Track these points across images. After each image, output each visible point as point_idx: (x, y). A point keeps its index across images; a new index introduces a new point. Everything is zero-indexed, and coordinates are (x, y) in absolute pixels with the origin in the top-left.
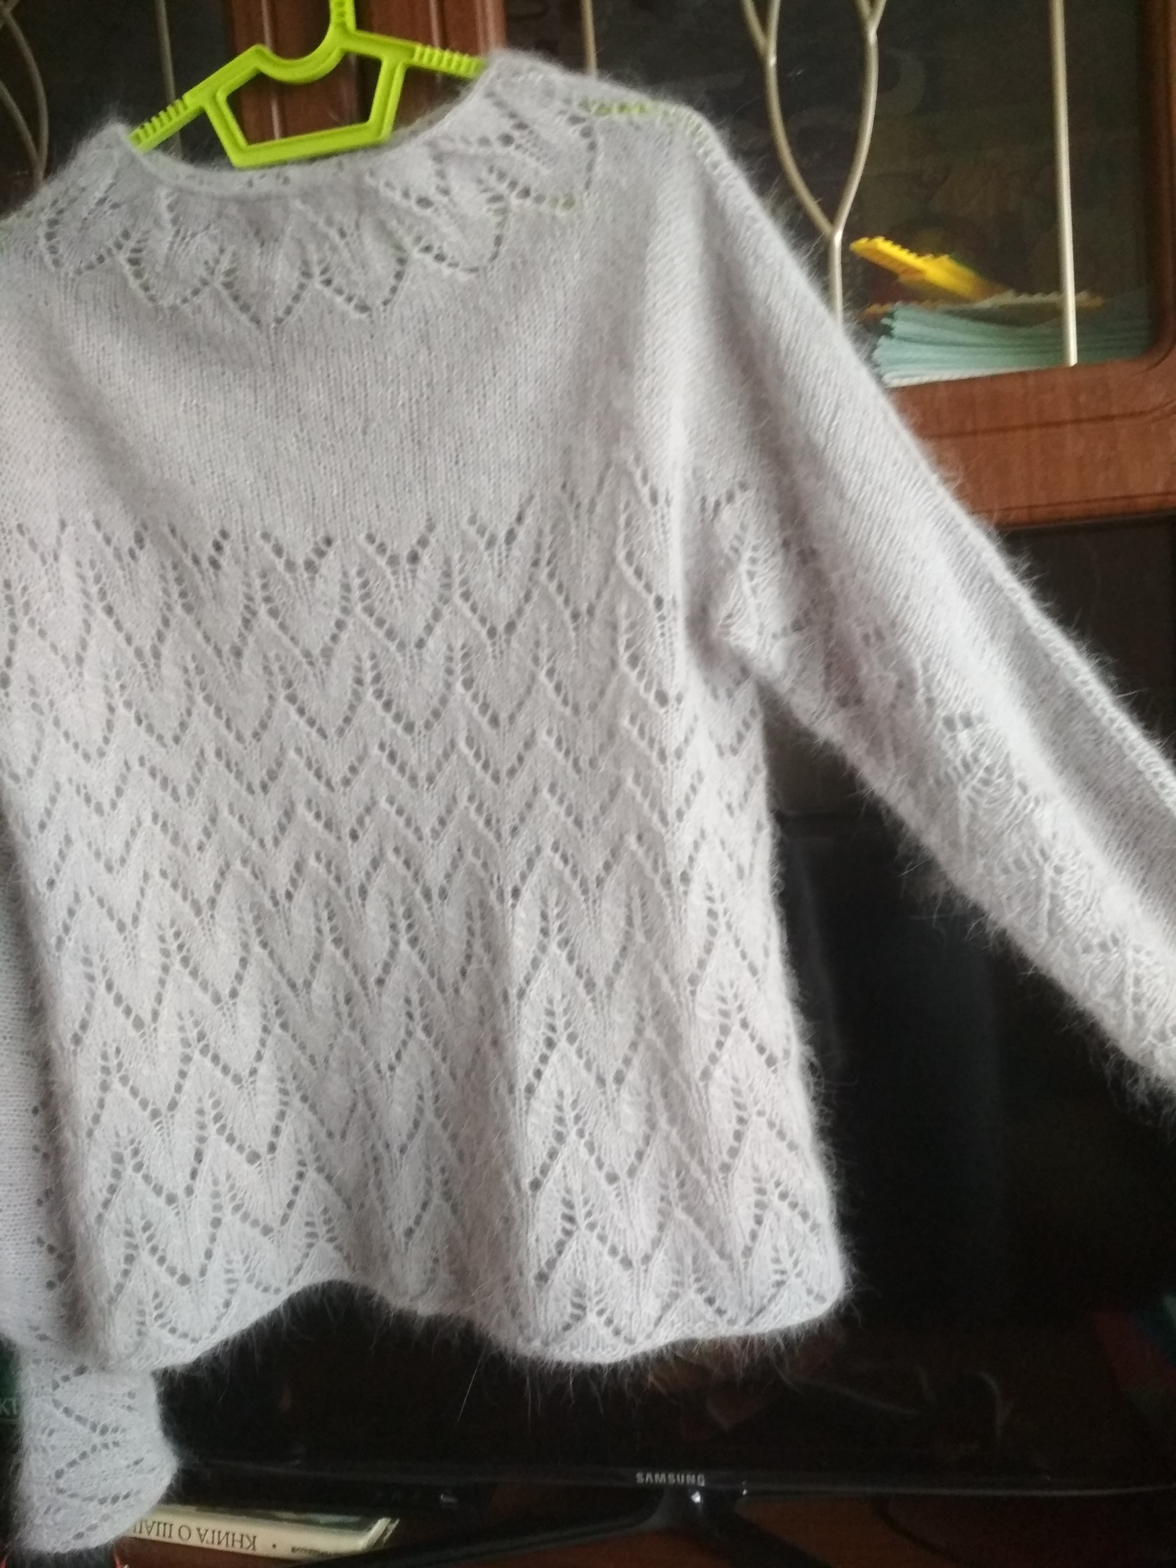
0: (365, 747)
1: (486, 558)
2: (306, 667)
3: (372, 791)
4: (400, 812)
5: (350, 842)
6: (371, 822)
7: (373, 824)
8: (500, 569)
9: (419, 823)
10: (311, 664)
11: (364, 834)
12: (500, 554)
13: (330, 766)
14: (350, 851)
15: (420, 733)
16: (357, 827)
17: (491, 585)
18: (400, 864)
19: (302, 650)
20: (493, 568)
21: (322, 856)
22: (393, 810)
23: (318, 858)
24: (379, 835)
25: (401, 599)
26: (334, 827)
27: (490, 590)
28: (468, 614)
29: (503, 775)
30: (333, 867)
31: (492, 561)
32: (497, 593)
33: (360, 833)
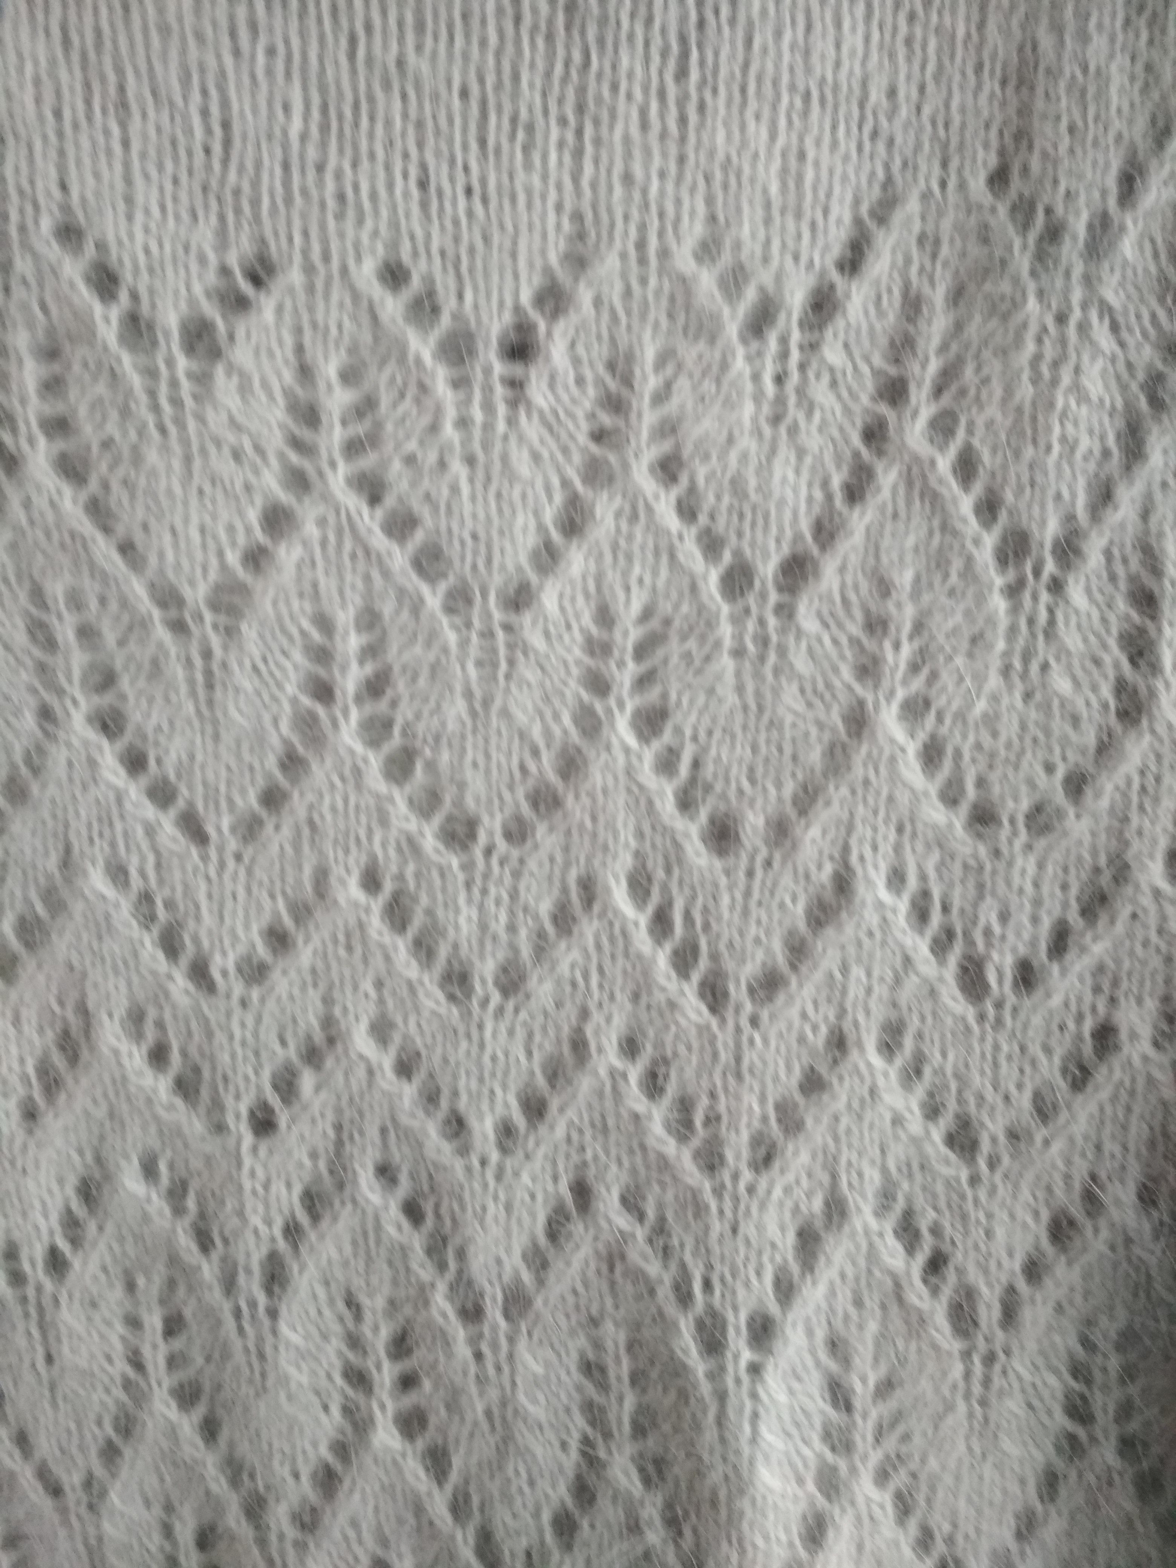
0: (321, 877)
1: (740, 364)
2: (161, 633)
3: (328, 1001)
4: (405, 1069)
5: (248, 1139)
6: (318, 1089)
7: (323, 1095)
8: (780, 401)
9: (463, 1104)
10: (179, 627)
11: (293, 1120)
12: (784, 355)
13: (208, 919)
14: (248, 1161)
15: (489, 851)
16: (274, 1100)
17: (747, 442)
18: (393, 1212)
19: (152, 587)
20: (758, 397)
21: (163, 1167)
22: (387, 1062)
23: (149, 1170)
24: (338, 1128)
25: (470, 461)
26: (205, 1093)
27: (744, 457)
28: (672, 522)
29: (738, 992)
30: (191, 1203)
31: (756, 377)
32: (765, 468)
33: (283, 1118)
